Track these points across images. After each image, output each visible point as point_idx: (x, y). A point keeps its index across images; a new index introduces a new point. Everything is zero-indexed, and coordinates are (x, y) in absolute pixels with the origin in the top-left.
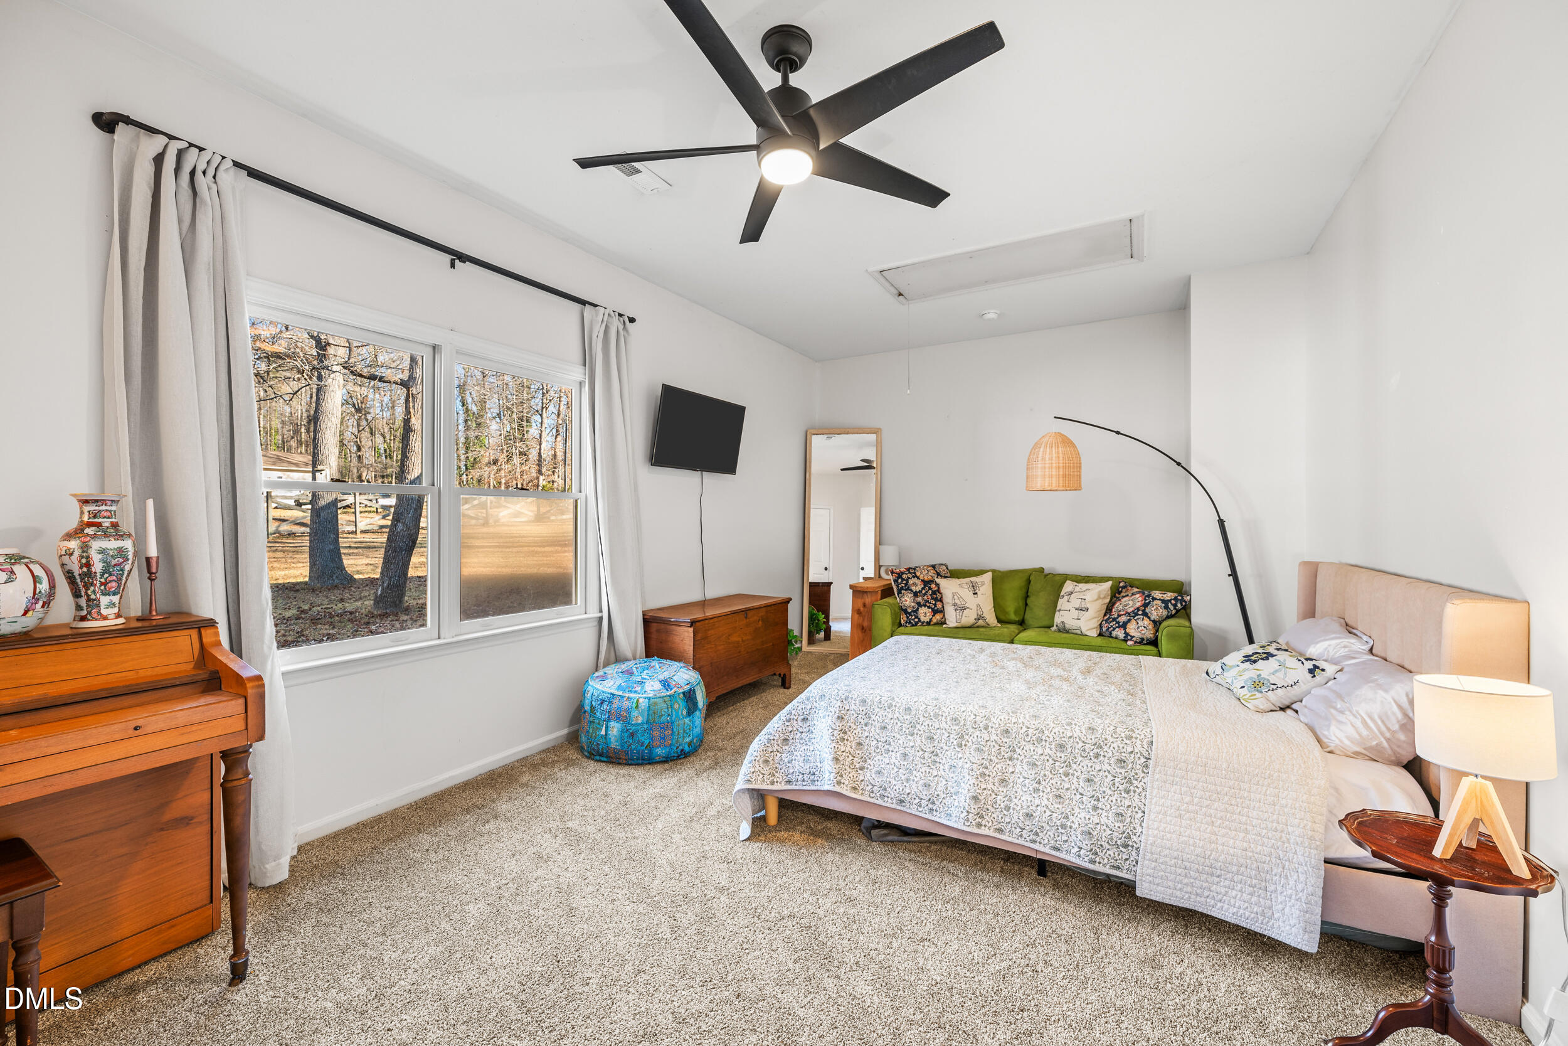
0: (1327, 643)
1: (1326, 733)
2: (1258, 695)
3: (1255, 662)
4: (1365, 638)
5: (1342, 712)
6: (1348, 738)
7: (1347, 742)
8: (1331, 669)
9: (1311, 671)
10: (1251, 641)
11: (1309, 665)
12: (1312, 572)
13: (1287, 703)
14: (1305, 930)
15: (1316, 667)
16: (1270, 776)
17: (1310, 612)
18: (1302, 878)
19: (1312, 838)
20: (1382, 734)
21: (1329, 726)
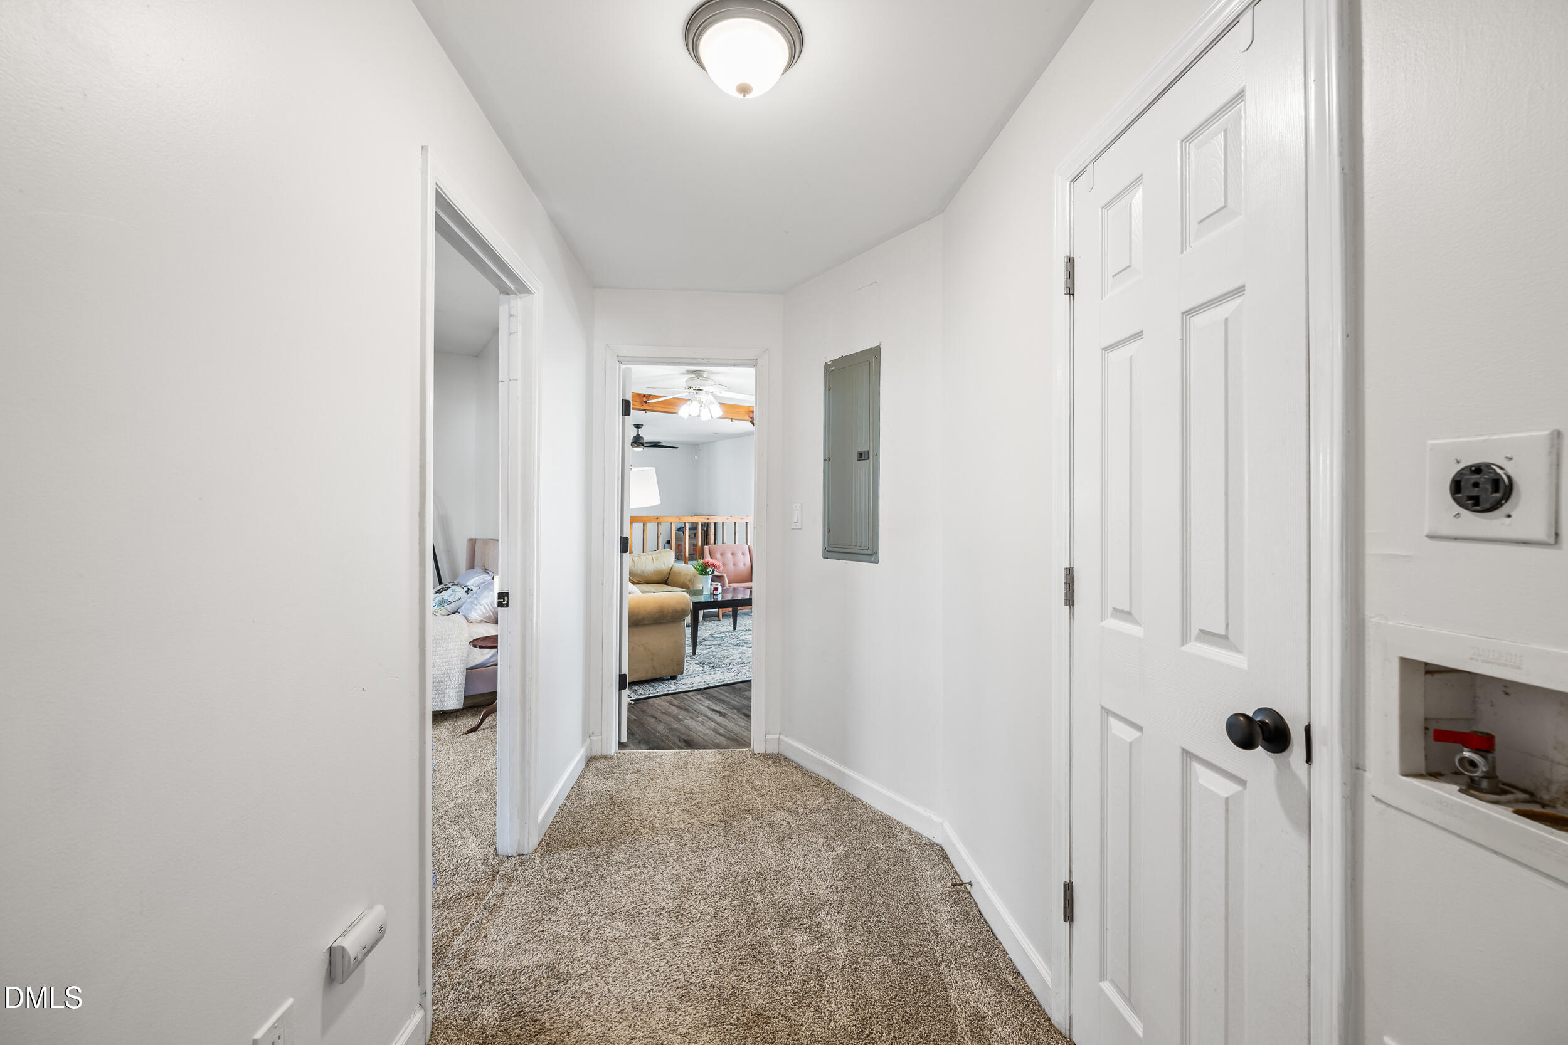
0: (475, 579)
1: (469, 615)
2: (442, 608)
3: (441, 592)
4: (491, 573)
5: (476, 605)
6: (478, 615)
7: (477, 617)
8: (475, 589)
9: (467, 592)
10: (441, 583)
11: (466, 589)
12: (473, 543)
13: (455, 610)
14: (457, 700)
15: (469, 589)
16: (445, 638)
17: (471, 566)
18: (457, 678)
19: (461, 660)
20: (491, 610)
21: (470, 613)
